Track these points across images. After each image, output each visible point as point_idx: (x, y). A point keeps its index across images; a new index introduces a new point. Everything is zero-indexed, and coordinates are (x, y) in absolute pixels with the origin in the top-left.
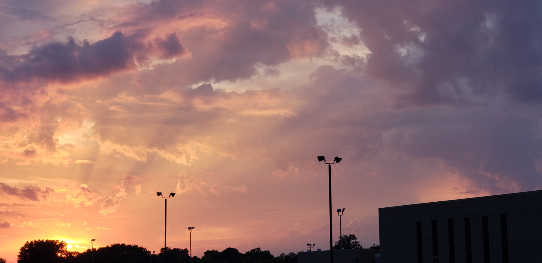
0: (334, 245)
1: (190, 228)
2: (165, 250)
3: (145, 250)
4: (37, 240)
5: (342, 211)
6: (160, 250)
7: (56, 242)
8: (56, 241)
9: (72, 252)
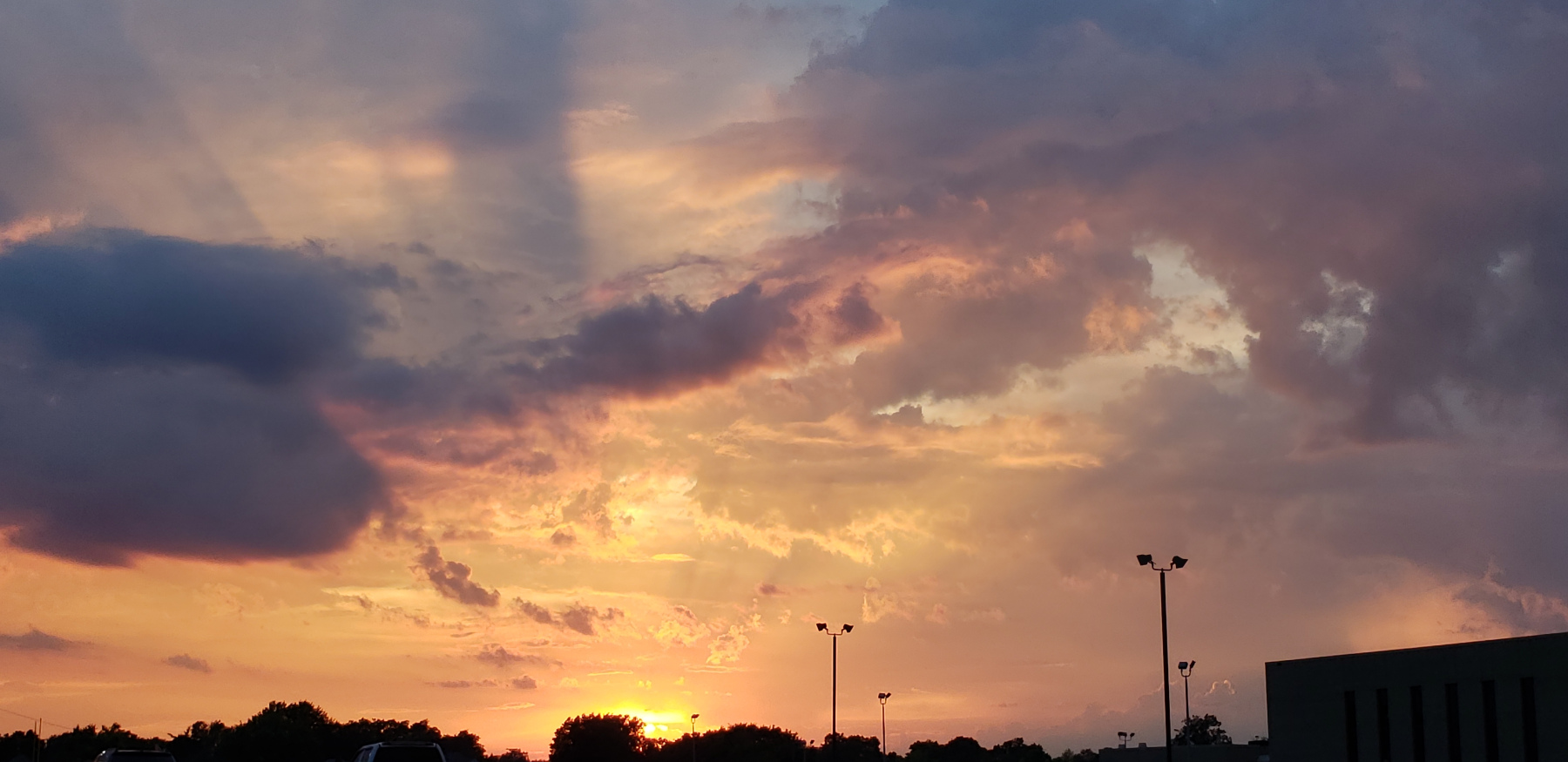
0: (1173, 737)
1: (882, 696)
2: (834, 739)
3: (794, 737)
4: (587, 715)
5: (1189, 667)
6: (824, 739)
7: (624, 720)
8: (623, 717)
9: (654, 740)
